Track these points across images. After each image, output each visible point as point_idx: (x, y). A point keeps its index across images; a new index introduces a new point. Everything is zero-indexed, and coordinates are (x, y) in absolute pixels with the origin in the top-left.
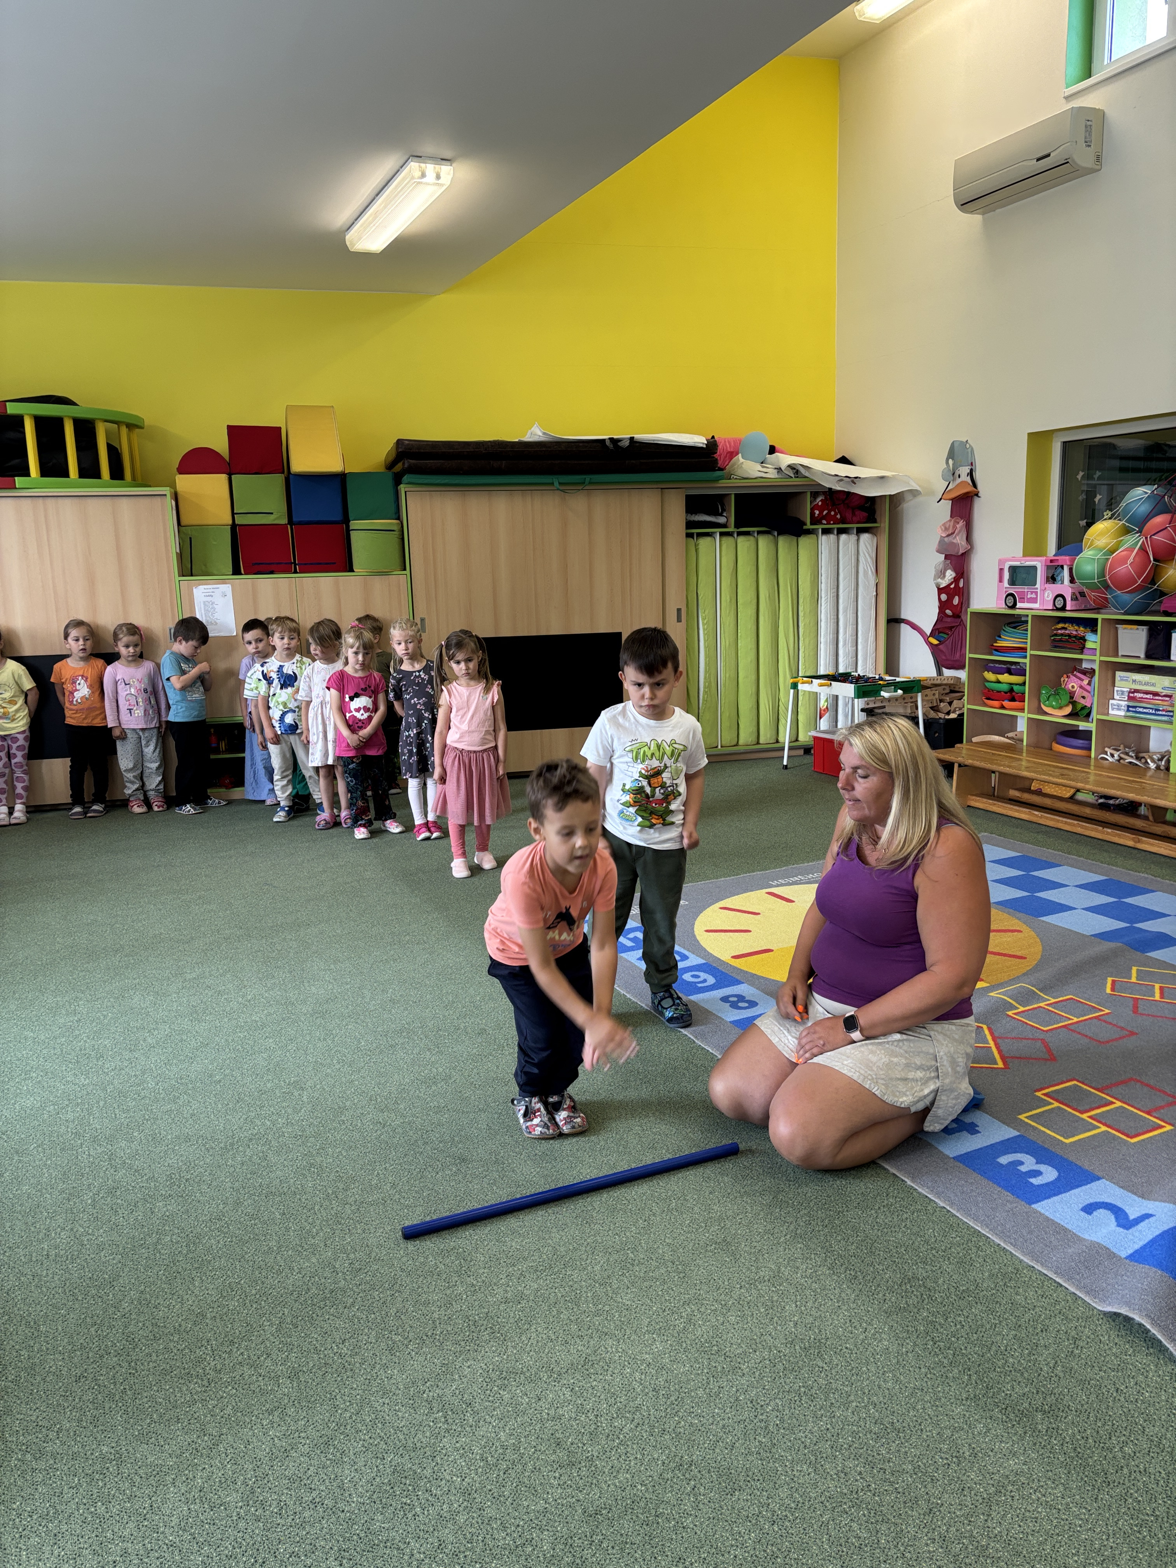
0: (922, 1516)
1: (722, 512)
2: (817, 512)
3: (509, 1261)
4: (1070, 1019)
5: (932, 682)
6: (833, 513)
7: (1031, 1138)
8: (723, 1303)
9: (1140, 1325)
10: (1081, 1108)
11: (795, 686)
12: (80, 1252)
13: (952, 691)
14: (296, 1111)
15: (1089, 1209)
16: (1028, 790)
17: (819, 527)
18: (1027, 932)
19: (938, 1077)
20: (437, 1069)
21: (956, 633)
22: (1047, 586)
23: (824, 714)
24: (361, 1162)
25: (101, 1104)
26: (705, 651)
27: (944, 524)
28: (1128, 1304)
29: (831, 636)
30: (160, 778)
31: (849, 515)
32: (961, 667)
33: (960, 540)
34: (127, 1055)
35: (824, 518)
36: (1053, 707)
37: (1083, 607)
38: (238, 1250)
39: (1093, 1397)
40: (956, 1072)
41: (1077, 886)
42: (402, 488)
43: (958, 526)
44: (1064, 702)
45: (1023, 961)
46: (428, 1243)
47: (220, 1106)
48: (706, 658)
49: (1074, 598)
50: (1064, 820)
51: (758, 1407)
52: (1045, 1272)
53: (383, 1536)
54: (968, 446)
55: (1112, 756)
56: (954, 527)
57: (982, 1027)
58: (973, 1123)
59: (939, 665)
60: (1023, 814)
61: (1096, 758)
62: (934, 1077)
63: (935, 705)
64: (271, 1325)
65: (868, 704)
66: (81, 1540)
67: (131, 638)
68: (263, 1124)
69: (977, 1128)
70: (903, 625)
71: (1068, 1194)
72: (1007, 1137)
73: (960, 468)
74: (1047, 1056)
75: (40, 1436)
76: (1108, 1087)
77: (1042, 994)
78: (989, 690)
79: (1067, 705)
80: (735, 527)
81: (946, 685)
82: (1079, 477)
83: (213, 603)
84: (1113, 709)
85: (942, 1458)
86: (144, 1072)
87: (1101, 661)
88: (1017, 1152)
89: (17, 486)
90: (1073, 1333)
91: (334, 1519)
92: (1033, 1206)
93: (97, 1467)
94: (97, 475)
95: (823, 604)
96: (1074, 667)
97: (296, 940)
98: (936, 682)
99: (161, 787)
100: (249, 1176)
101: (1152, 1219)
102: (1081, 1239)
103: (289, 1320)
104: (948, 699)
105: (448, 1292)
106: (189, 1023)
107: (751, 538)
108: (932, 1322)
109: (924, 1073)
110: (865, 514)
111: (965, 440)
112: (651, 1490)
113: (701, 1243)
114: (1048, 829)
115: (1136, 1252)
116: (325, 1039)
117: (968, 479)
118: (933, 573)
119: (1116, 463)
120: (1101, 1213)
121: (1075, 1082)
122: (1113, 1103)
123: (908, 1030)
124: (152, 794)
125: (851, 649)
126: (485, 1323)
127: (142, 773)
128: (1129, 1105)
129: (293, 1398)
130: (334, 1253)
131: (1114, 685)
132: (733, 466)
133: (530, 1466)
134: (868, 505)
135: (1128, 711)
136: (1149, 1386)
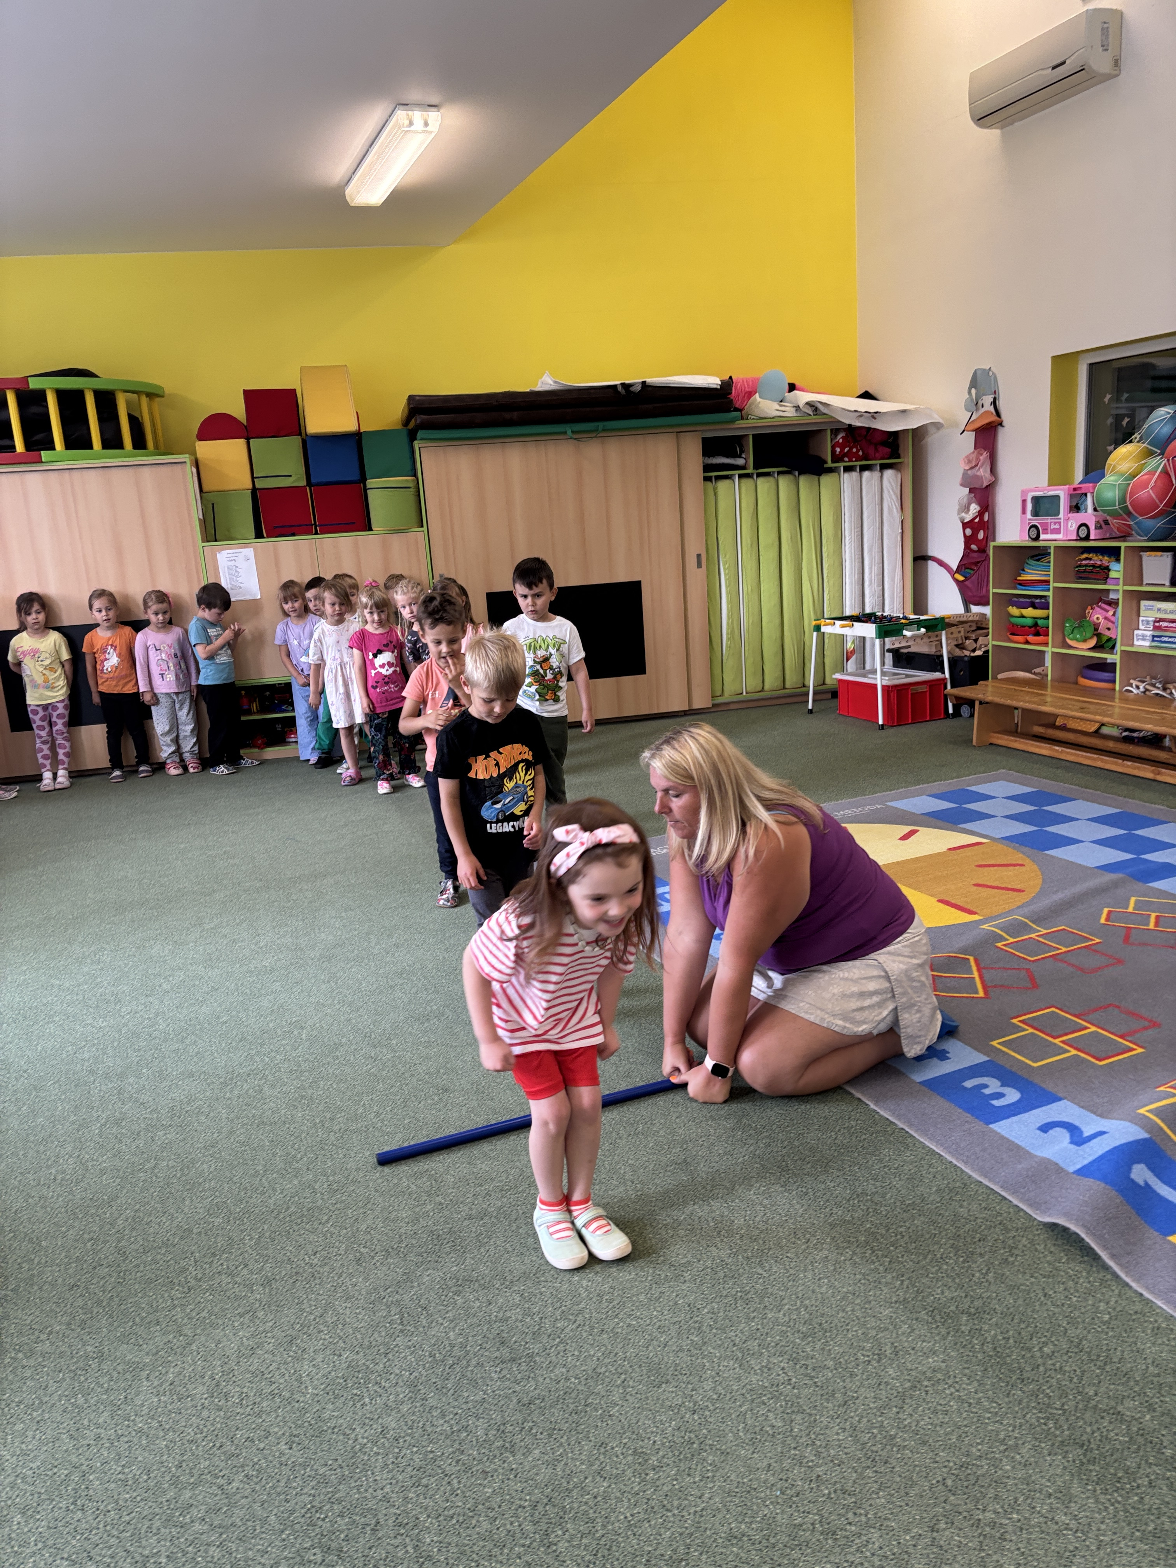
0: (837, 1408)
1: (741, 454)
2: (838, 450)
4: (1059, 949)
5: (958, 619)
6: (854, 450)
7: (1000, 1063)
9: (1077, 1235)
10: (1055, 1034)
11: (818, 628)
12: (84, 1176)
13: (979, 628)
15: (1045, 1128)
16: (1053, 726)
17: (841, 465)
18: (1030, 866)
21: (982, 568)
22: (1071, 515)
23: (851, 657)
24: (349, 1094)
25: (116, 1044)
26: (727, 597)
27: (967, 457)
28: (1067, 1215)
29: (856, 577)
30: (195, 740)
31: (871, 451)
32: (986, 604)
33: (984, 472)
35: (846, 455)
36: (1077, 640)
37: (1108, 536)
38: (227, 1173)
39: (1020, 1302)
41: (1088, 820)
42: (416, 444)
43: (981, 458)
44: (1089, 635)
45: (1021, 893)
47: (224, 1045)
48: (728, 604)
49: (1098, 527)
50: (1085, 754)
51: (695, 1309)
52: (991, 1186)
53: (332, 1423)
54: (991, 374)
55: (1138, 687)
56: (978, 459)
57: (969, 959)
58: (946, 1050)
59: (967, 603)
60: (1044, 749)
61: (1120, 691)
63: (960, 642)
64: (251, 1239)
65: (893, 644)
67: (160, 606)
68: (262, 1061)
69: (949, 1055)
70: (930, 563)
71: (1028, 1114)
72: (976, 1062)
73: (983, 398)
74: (1030, 985)
76: (1085, 1013)
77: (1034, 926)
78: (1013, 625)
79: (1091, 638)
80: (754, 468)
81: (972, 621)
82: (1106, 400)
83: (236, 569)
84: (1138, 640)
85: (863, 1355)
86: (157, 1015)
87: (1124, 591)
88: (984, 1076)
89: (43, 460)
90: (1010, 1242)
92: (991, 1126)
93: (81, 1364)
94: (119, 445)
95: (846, 544)
96: (1102, 599)
97: (312, 890)
98: (965, 619)
99: (196, 748)
101: (1106, 1136)
102: (1032, 1156)
103: (267, 1235)
104: (973, 636)
105: (417, 1210)
107: (771, 479)
108: (873, 1233)
110: (888, 450)
111: (987, 368)
112: (583, 1382)
114: (1068, 764)
115: (1084, 1167)
117: (992, 409)
118: (957, 507)
119: (1149, 384)
120: (1058, 1131)
121: (1053, 1009)
122: (1087, 1028)
124: (187, 756)
125: (877, 588)
126: (448, 1237)
127: (177, 736)
128: (1103, 1030)
129: (263, 1303)
130: (315, 1176)
131: (1139, 615)
132: (750, 406)
133: (474, 1362)
134: (890, 440)
135: (1153, 641)
136: (1077, 1291)
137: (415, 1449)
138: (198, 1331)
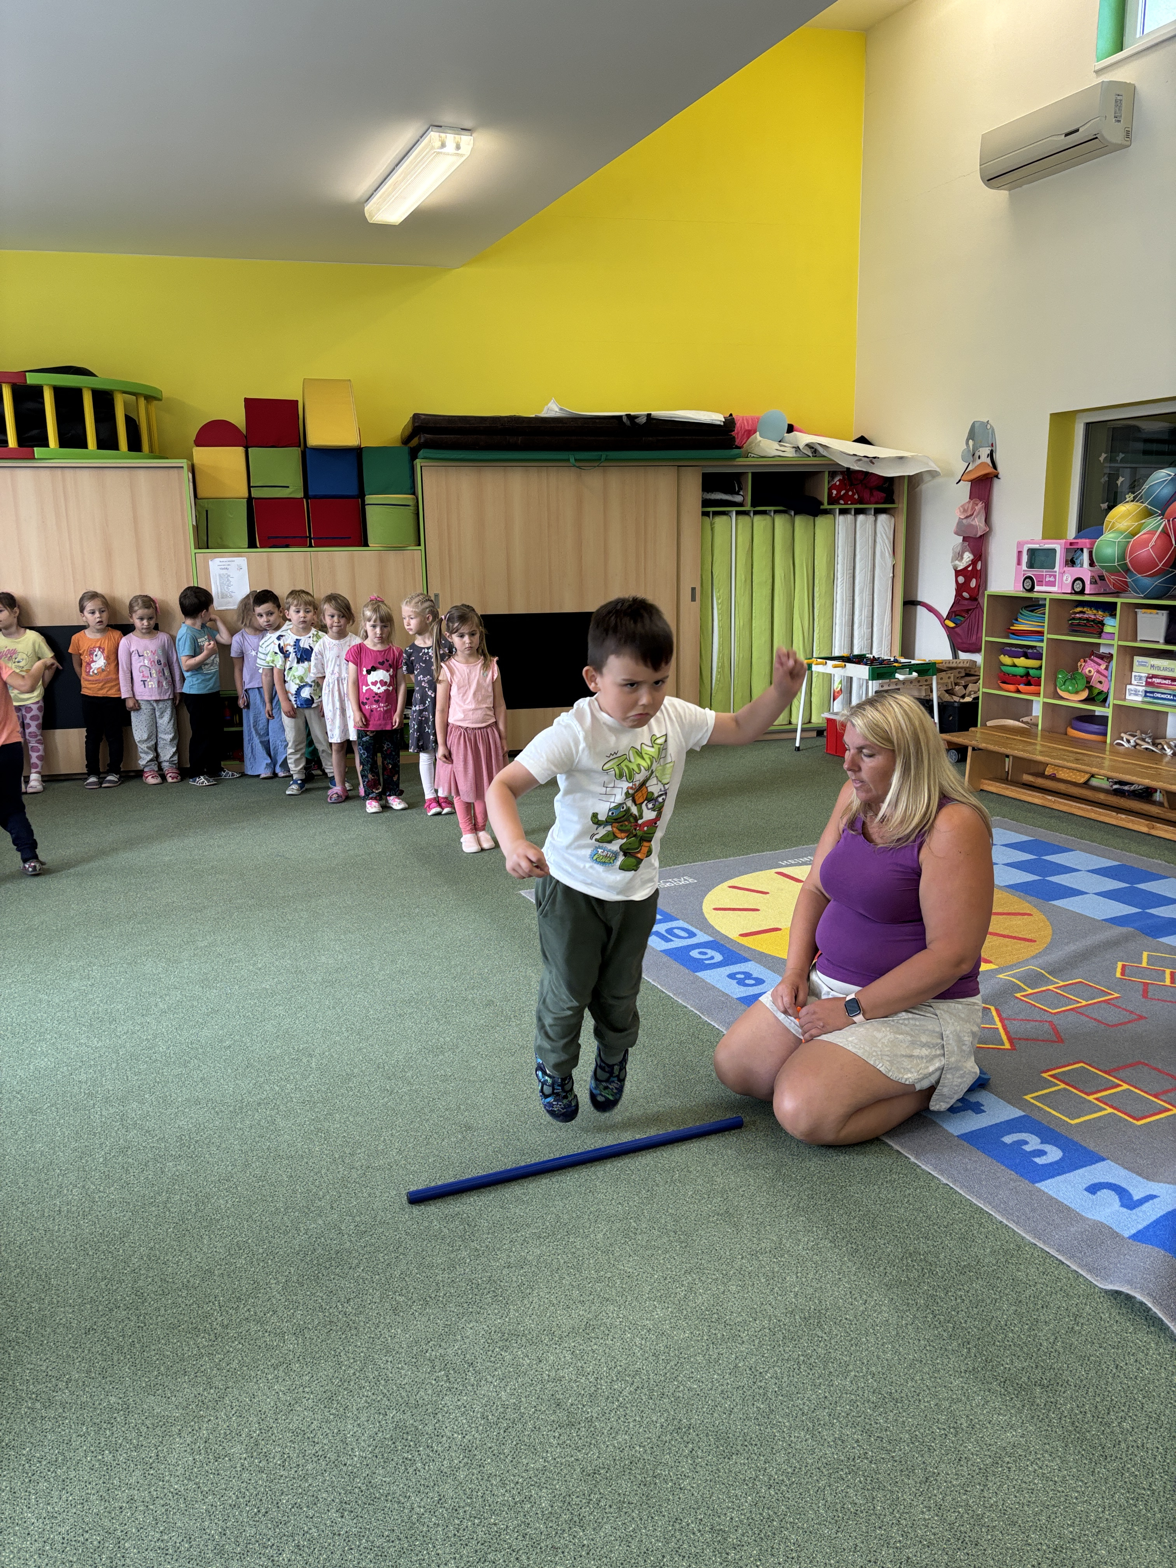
0: (918, 1485)
1: (739, 491)
2: (835, 492)
3: (512, 1228)
4: (1079, 1002)
5: (948, 665)
6: (850, 493)
7: (1036, 1118)
8: (724, 1272)
9: (1142, 1304)
10: (1087, 1090)
12: (91, 1209)
13: (968, 675)
14: (305, 1077)
15: (1093, 1189)
16: (1042, 775)
17: (837, 507)
18: (1038, 916)
19: (944, 1055)
20: (444, 1038)
21: (973, 615)
22: (1066, 569)
23: (838, 697)
24: (368, 1128)
26: (719, 631)
27: (963, 506)
28: (1130, 1283)
29: (846, 618)
30: (174, 749)
31: (866, 495)
32: (978, 651)
33: (978, 522)
34: (139, 1019)
35: (842, 498)
36: (1069, 692)
37: (1102, 591)
38: (246, 1210)
39: (1092, 1373)
40: (962, 1051)
41: (1089, 871)
42: (418, 463)
43: (976, 508)
44: (1081, 687)
45: (1033, 944)
46: (433, 1208)
47: (229, 1071)
48: (719, 638)
49: (1094, 582)
50: (1078, 805)
51: (757, 1373)
52: (1047, 1250)
53: (385, 1490)
54: (989, 427)
55: (1128, 741)
56: (973, 509)
57: (990, 1009)
58: (978, 1102)
59: (955, 648)
60: (1036, 798)
61: (1111, 744)
62: (939, 1055)
63: (950, 688)
64: (278, 1283)
65: (882, 686)
66: (89, 1486)
67: (146, 610)
68: (272, 1089)
69: (982, 1108)
70: (919, 607)
71: (1072, 1174)
72: (1012, 1117)
73: (981, 449)
74: (1055, 1039)
75: (50, 1385)
76: (1115, 1070)
77: (1051, 977)
78: (1005, 674)
79: (1083, 690)
80: (751, 506)
81: (961, 668)
82: (1102, 459)
83: (229, 576)
84: (1130, 694)
85: (939, 1428)
86: (155, 1036)
87: (1119, 646)
88: (1022, 1132)
89: (36, 457)
90: (1074, 1310)
91: (335, 1472)
92: (1037, 1185)
93: (105, 1417)
94: (115, 446)
95: (839, 585)
96: (1092, 652)
97: (307, 911)
98: (951, 665)
99: (176, 758)
100: (257, 1139)
101: (1156, 1200)
102: (1084, 1219)
103: (295, 1278)
104: (963, 682)
105: (452, 1256)
106: (201, 989)
107: (768, 517)
108: (932, 1296)
109: (929, 1050)
110: (883, 495)
111: (986, 421)
112: (649, 1452)
113: (704, 1214)
114: (1061, 814)
115: (1139, 1232)
116: (334, 1008)
117: (988, 461)
118: (951, 555)
119: (1140, 446)
120: (1105, 1193)
121: (1082, 1064)
122: (1121, 1086)
123: (913, 1008)
124: (165, 765)
125: (867, 630)
126: (488, 1286)
127: (156, 744)
128: (1136, 1088)
129: (298, 1355)
130: (340, 1216)
131: (1132, 671)
132: (750, 444)
133: (530, 1425)
134: (886, 485)
135: (1146, 696)
136: (1149, 1364)
137: (476, 1521)
138: (230, 1384)
